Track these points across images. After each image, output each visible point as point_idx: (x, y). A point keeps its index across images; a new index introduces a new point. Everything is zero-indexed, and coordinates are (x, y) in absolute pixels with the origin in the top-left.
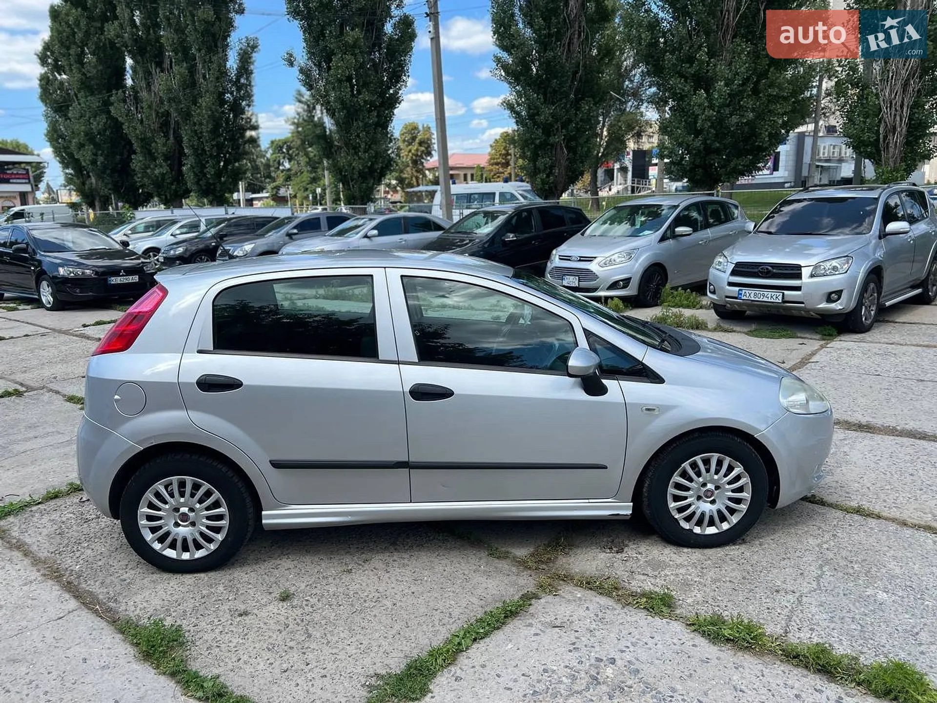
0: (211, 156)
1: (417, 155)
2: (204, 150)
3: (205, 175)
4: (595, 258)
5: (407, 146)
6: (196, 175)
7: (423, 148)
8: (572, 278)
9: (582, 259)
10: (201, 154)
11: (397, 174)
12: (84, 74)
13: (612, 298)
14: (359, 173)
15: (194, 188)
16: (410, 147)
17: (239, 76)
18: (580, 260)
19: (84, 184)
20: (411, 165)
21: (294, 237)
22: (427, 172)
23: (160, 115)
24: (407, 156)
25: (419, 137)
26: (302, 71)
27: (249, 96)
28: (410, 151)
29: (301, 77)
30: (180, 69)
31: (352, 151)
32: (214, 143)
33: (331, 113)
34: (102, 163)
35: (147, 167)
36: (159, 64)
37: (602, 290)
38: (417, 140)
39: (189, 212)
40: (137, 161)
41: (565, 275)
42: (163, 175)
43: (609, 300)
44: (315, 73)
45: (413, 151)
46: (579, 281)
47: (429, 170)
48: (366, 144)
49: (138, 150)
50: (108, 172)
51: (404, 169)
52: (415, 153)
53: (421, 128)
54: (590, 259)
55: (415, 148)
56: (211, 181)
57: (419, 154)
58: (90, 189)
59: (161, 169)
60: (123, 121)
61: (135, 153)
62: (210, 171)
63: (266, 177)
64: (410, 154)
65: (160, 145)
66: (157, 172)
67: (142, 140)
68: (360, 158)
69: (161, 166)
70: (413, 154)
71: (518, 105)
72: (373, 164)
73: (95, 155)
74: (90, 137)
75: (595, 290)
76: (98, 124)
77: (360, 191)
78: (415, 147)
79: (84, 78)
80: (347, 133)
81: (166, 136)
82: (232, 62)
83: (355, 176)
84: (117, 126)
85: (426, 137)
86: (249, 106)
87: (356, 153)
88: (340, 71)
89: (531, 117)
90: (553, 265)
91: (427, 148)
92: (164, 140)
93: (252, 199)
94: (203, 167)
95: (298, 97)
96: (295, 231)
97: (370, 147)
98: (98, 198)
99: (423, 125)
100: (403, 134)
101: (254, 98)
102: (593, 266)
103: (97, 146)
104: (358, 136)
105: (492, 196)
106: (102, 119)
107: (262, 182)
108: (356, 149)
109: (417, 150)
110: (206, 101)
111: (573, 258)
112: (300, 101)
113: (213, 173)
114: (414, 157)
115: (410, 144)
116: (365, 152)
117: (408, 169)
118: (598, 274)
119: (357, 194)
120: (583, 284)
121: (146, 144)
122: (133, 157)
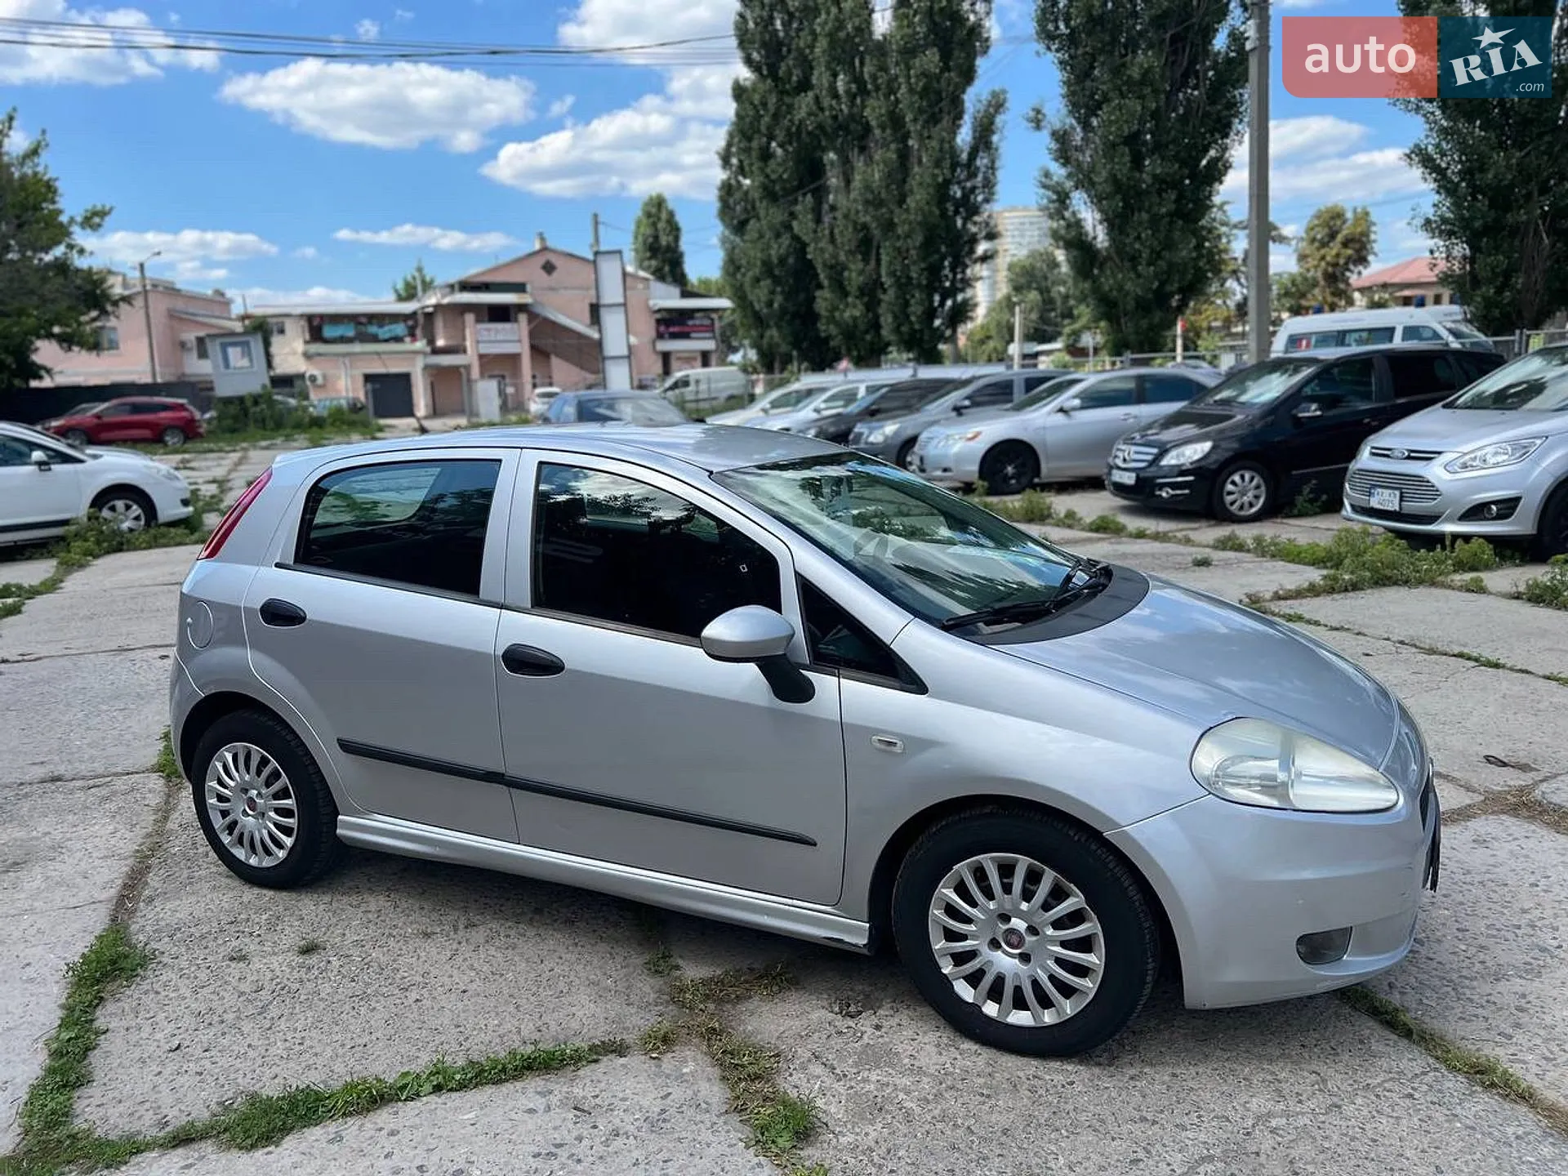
0: (919, 286)
1: (1335, 265)
2: (910, 278)
3: (908, 317)
4: (1439, 453)
5: (1318, 249)
6: (895, 317)
7: (1349, 252)
8: (1387, 492)
9: (1412, 456)
10: (906, 285)
11: (1293, 302)
12: (767, 176)
13: (1467, 538)
14: (1137, 303)
15: (892, 338)
16: (1323, 251)
17: (974, 153)
18: (1409, 458)
19: (762, 337)
20: (1322, 283)
21: (964, 411)
22: (1357, 295)
23: (859, 227)
24: (1316, 267)
25: (1345, 232)
26: (1054, 134)
27: (989, 185)
28: (1323, 258)
29: (1054, 145)
30: (884, 155)
31: (1127, 264)
32: (923, 265)
33: (1098, 200)
34: (780, 305)
35: (835, 308)
36: (863, 149)
37: (1449, 520)
38: (1340, 238)
39: (839, 378)
40: (823, 300)
41: (1374, 486)
42: (855, 319)
43: (1459, 542)
44: (1078, 136)
45: (1328, 258)
46: (1401, 500)
47: (1361, 290)
48: (1152, 251)
49: (826, 283)
50: (788, 317)
51: (1309, 291)
52: (1335, 260)
53: (1349, 215)
54: (1427, 456)
55: (1334, 252)
56: (917, 327)
57: (1342, 261)
58: (770, 346)
59: (853, 311)
60: (807, 241)
61: (820, 286)
62: (916, 309)
63: (1064, 316)
64: (1323, 264)
65: (854, 277)
66: (847, 314)
67: (832, 267)
68: (1139, 276)
69: (855, 306)
70: (1328, 264)
71: (1443, 154)
72: (1162, 284)
73: (772, 292)
74: (768, 268)
75: (1432, 519)
76: (778, 248)
77: (1137, 333)
78: (1335, 247)
79: (766, 181)
80: (1121, 233)
81: (866, 260)
82: (964, 136)
83: (1129, 307)
84: (800, 247)
85: (1359, 230)
86: (987, 201)
87: (1134, 268)
88: (1113, 129)
89: (1468, 173)
90: (1359, 466)
91: (1358, 251)
92: (860, 265)
93: (1036, 355)
94: (907, 304)
95: (1043, 180)
96: (967, 403)
97: (1159, 254)
98: (778, 358)
99: (1355, 210)
100: (1312, 229)
101: (998, 188)
102: (1434, 472)
103: (777, 281)
104: (1139, 238)
105: (1388, 334)
106: (786, 240)
107: (1056, 325)
108: (1134, 259)
109: (1338, 255)
110: (918, 198)
111: (1397, 453)
112: (1045, 186)
113: (919, 313)
114: (1330, 269)
115: (1324, 244)
116: (1149, 264)
117: (1316, 291)
118: (1440, 488)
119: (1132, 338)
120: (1411, 506)
121: (837, 271)
122: (818, 293)
